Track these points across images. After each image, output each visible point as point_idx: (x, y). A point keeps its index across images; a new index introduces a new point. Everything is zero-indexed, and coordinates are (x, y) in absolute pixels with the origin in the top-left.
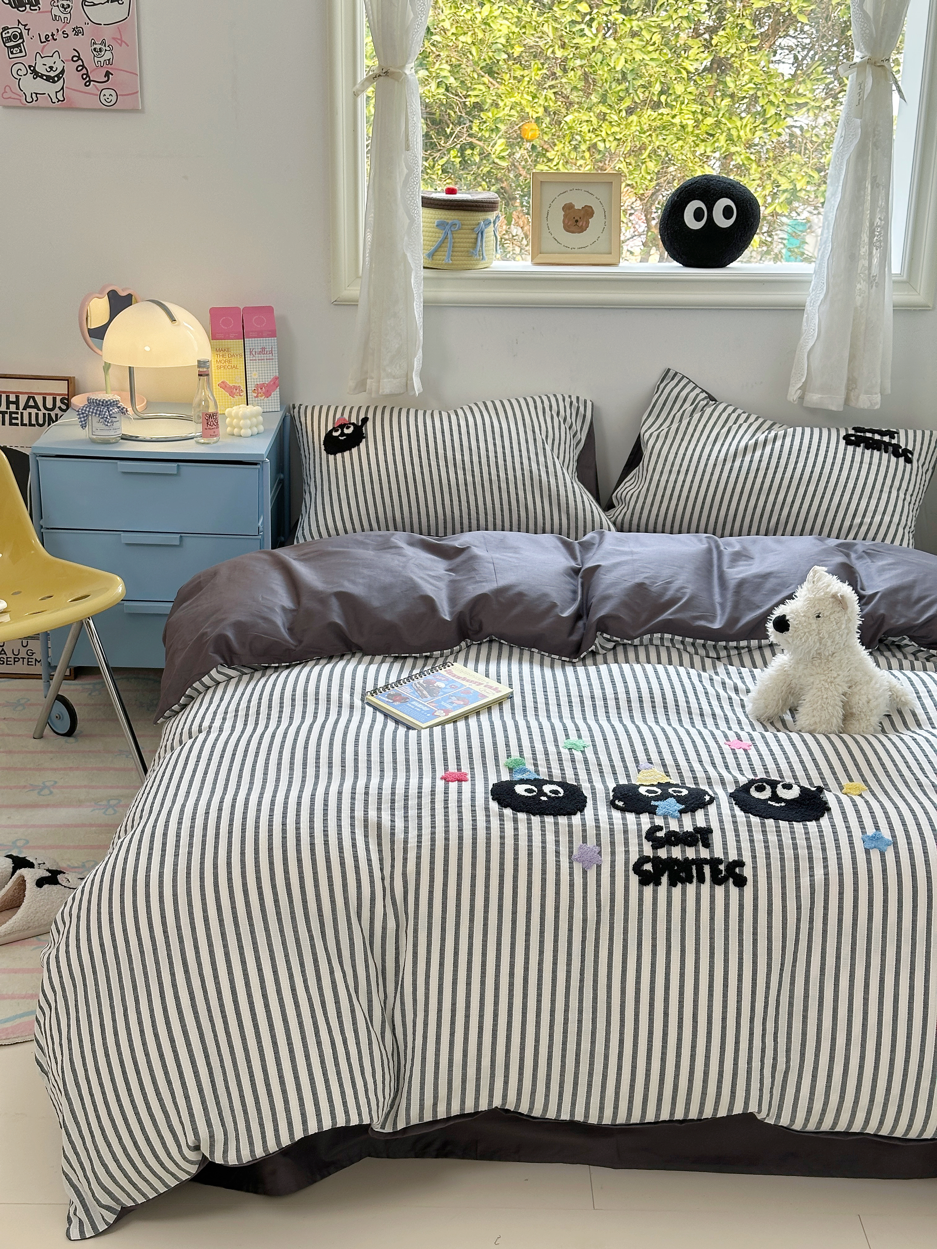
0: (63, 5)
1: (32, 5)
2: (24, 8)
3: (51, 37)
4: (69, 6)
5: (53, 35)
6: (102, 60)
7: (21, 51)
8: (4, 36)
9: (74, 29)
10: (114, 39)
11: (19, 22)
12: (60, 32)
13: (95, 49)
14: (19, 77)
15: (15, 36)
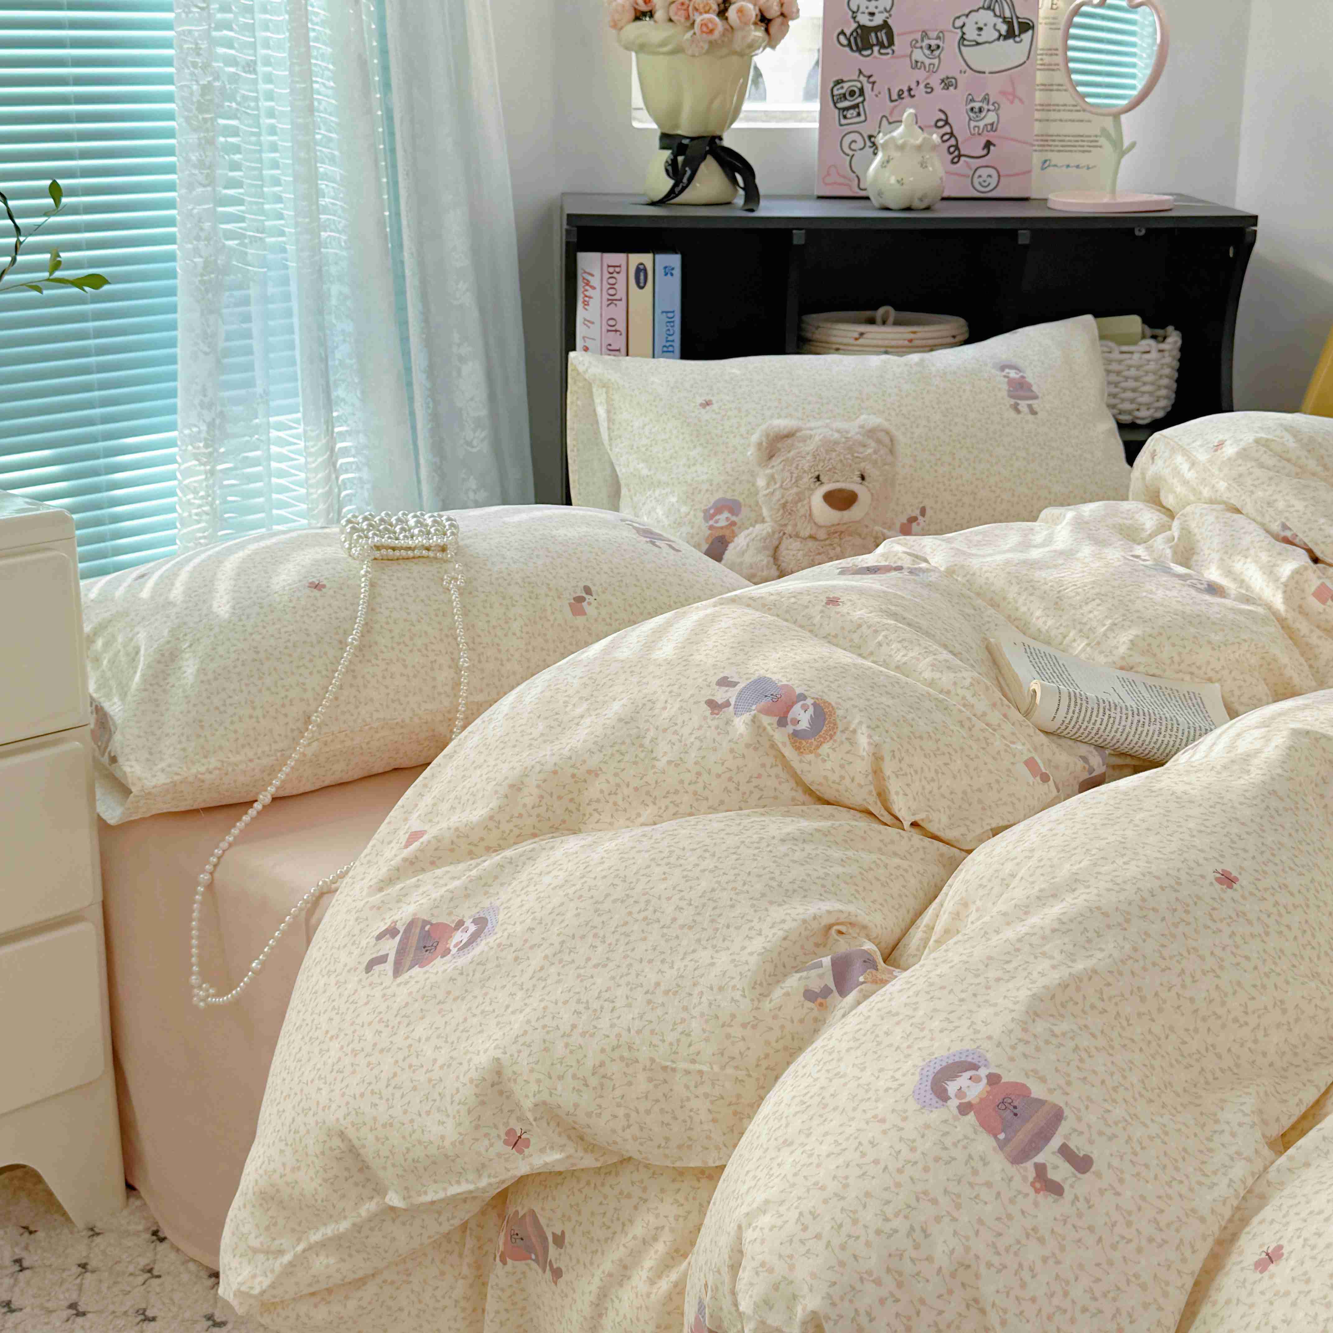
0: (930, 46)
1: (882, 46)
2: (869, 52)
3: (906, 94)
4: (938, 47)
5: (910, 90)
6: (981, 124)
7: (859, 114)
8: (836, 92)
9: (943, 81)
10: (1003, 93)
11: (860, 72)
12: (922, 86)
13: (972, 109)
14: (851, 153)
15: (852, 93)
